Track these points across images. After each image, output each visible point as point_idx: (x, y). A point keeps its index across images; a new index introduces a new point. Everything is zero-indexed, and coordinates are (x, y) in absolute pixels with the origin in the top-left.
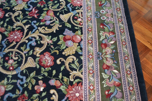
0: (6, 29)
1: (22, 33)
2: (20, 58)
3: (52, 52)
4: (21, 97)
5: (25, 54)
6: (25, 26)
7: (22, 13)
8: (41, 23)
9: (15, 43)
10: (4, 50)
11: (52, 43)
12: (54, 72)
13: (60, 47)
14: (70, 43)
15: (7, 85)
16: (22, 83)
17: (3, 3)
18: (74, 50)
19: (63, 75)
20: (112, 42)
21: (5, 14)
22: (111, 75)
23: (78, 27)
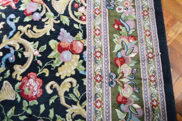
3: (40, 73)
11: (40, 56)
12: (42, 108)
13: (52, 62)
14: (66, 55)
18: (73, 68)
19: (55, 113)
20: (134, 55)
22: (130, 113)
23: (78, 24)
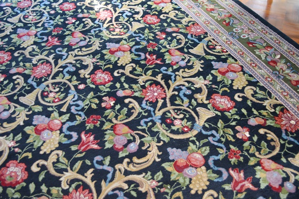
0: (133, 90)
1: (159, 86)
2: (187, 114)
3: (221, 92)
4: (231, 154)
5: (188, 107)
6: (155, 77)
7: (136, 65)
8: (175, 67)
9: (163, 101)
10: (155, 114)
11: (211, 83)
12: (244, 111)
13: (224, 83)
14: (231, 75)
15: (198, 149)
16: (216, 139)
17: (95, 63)
18: (245, 80)
19: (257, 111)
20: (278, 56)
21: (112, 75)
23: (224, 55)
